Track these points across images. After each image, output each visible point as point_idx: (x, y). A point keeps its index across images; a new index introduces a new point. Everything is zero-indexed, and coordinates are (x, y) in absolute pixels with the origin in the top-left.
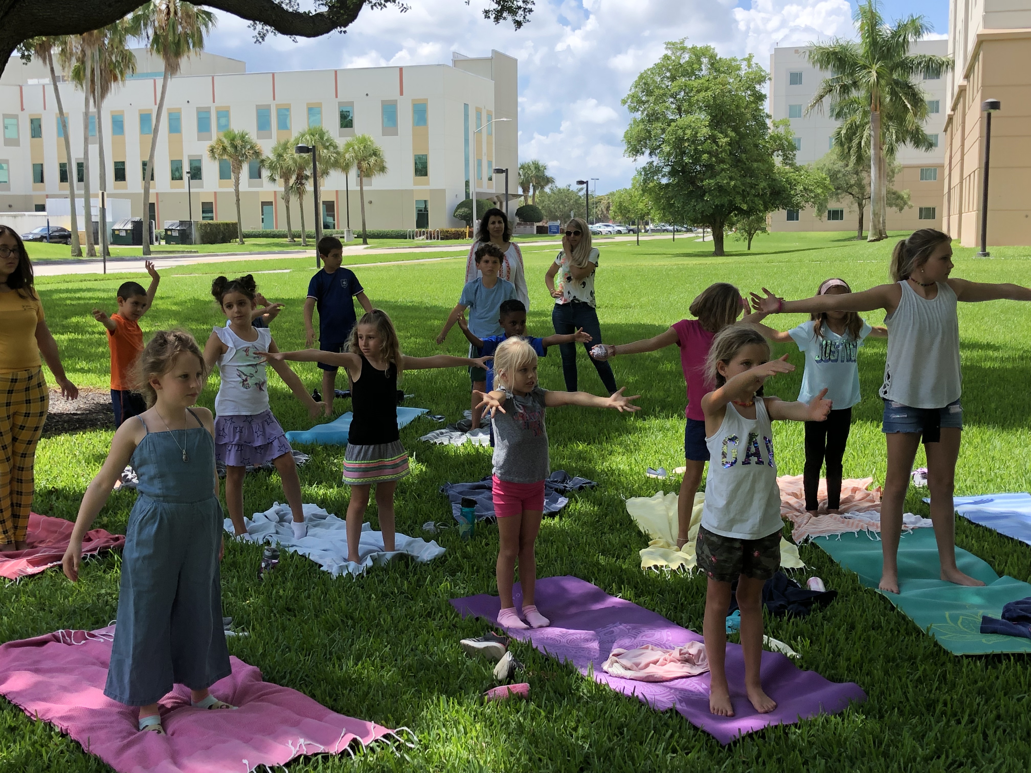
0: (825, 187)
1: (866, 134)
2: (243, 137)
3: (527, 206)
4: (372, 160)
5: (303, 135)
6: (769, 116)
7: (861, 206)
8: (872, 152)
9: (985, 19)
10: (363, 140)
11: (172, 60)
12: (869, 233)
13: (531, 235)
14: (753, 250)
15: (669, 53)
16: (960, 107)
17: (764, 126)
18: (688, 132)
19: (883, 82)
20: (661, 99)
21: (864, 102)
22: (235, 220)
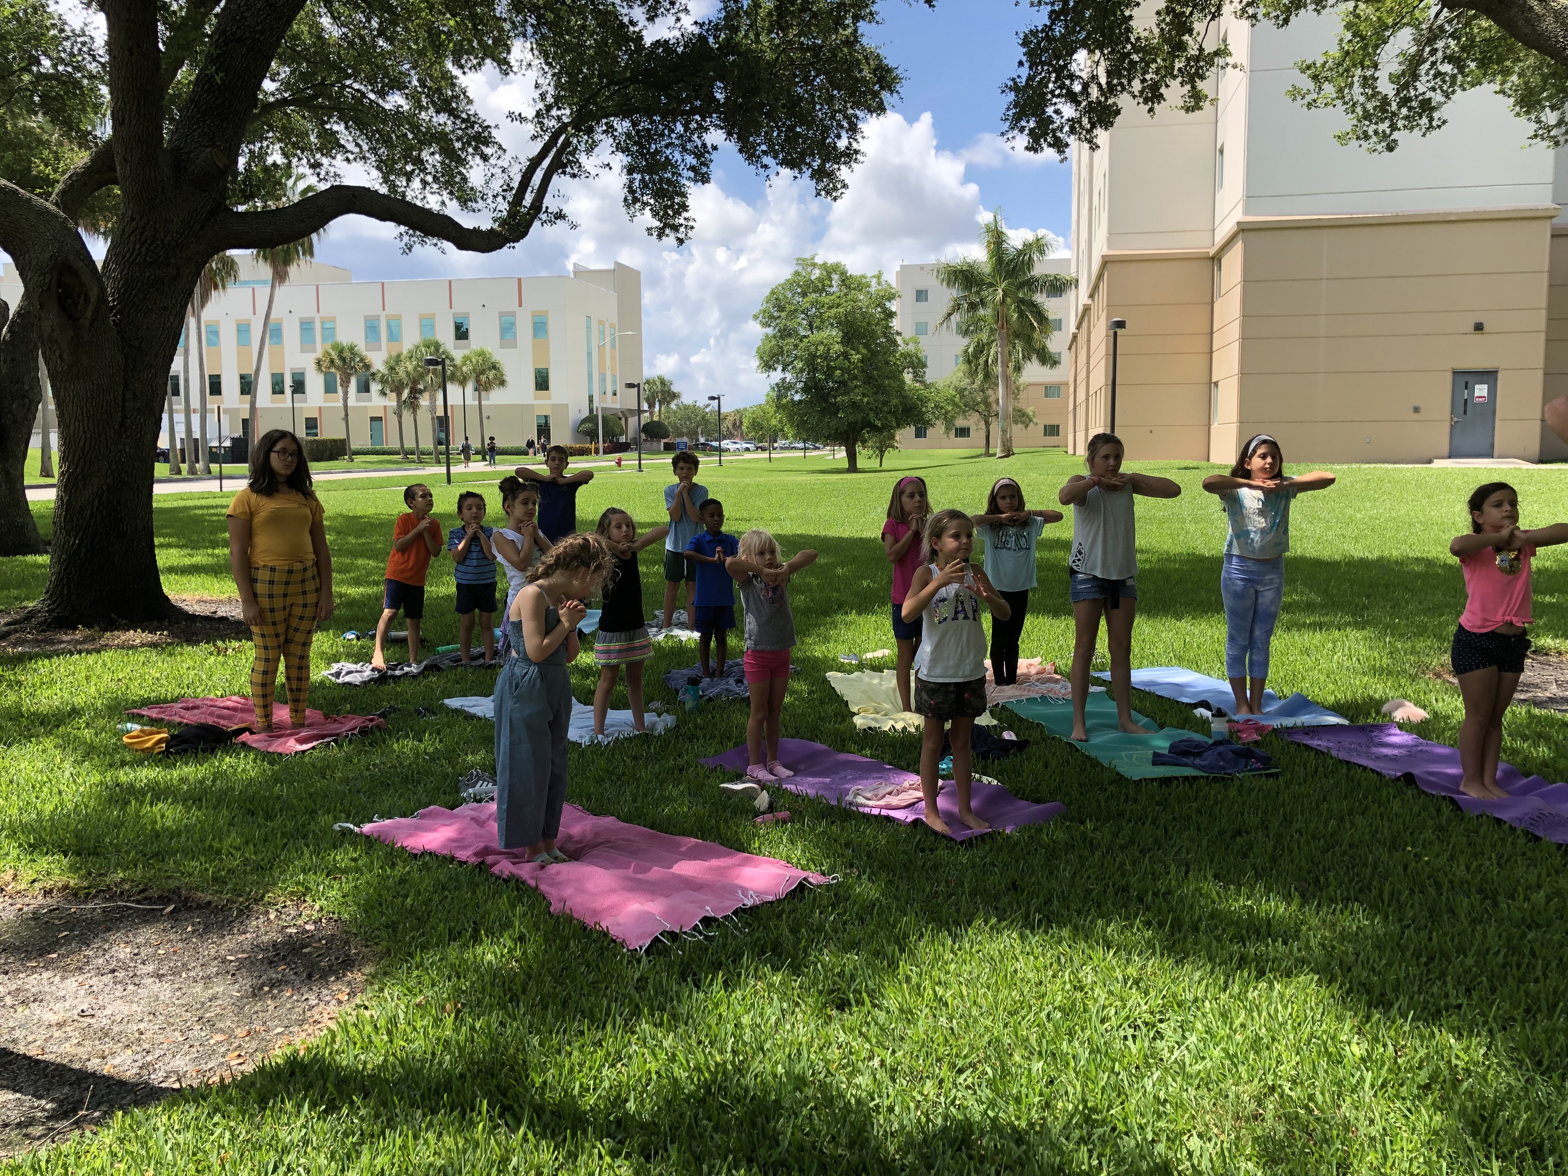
0: (955, 405)
1: (992, 352)
2: (351, 349)
3: (652, 422)
4: (491, 374)
5: (417, 347)
6: (898, 334)
7: (987, 424)
8: (998, 369)
9: (1109, 240)
10: (482, 354)
11: (281, 268)
12: (998, 451)
13: (658, 452)
14: (885, 465)
15: (800, 269)
16: (1085, 324)
17: (895, 343)
18: (821, 348)
19: (1008, 300)
20: (793, 314)
21: (990, 320)
22: (343, 436)
